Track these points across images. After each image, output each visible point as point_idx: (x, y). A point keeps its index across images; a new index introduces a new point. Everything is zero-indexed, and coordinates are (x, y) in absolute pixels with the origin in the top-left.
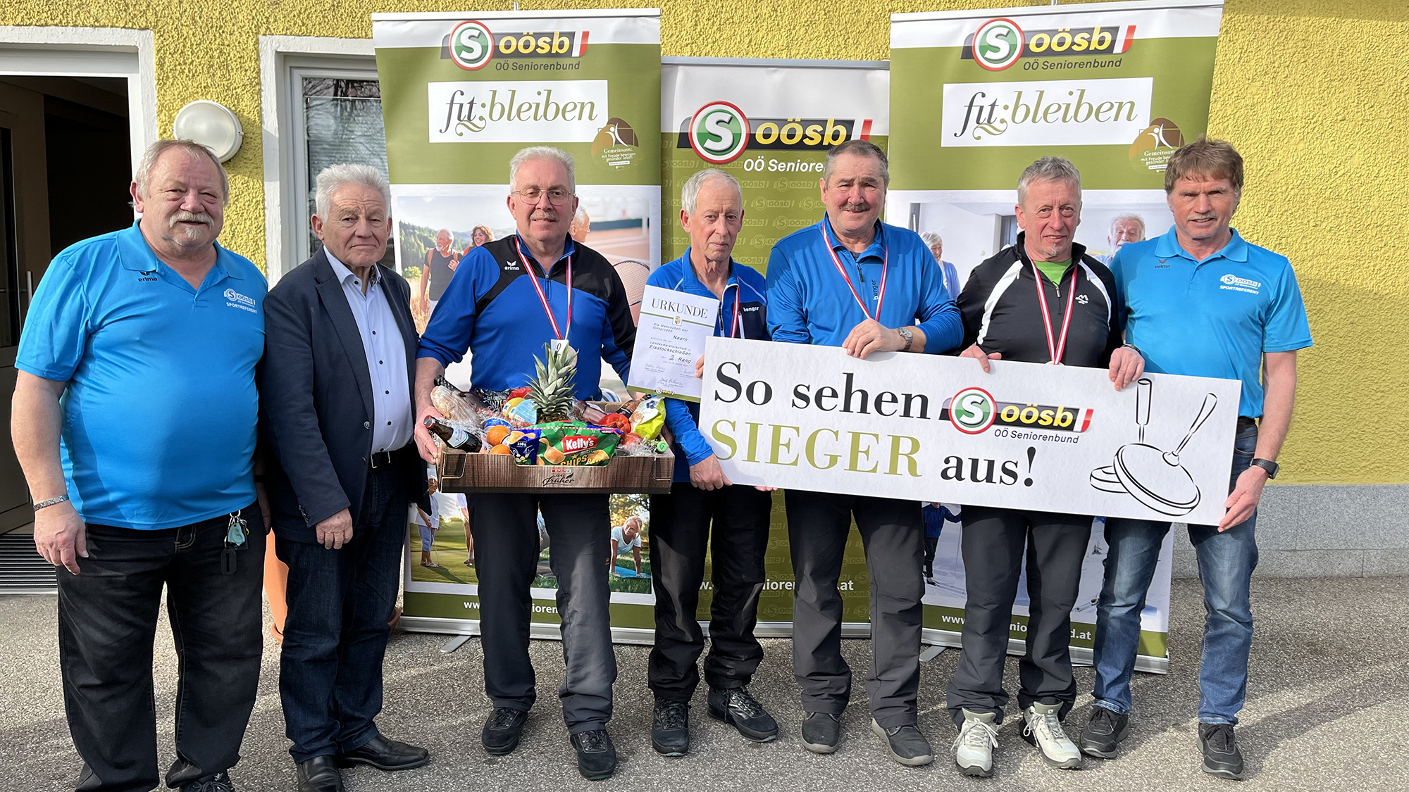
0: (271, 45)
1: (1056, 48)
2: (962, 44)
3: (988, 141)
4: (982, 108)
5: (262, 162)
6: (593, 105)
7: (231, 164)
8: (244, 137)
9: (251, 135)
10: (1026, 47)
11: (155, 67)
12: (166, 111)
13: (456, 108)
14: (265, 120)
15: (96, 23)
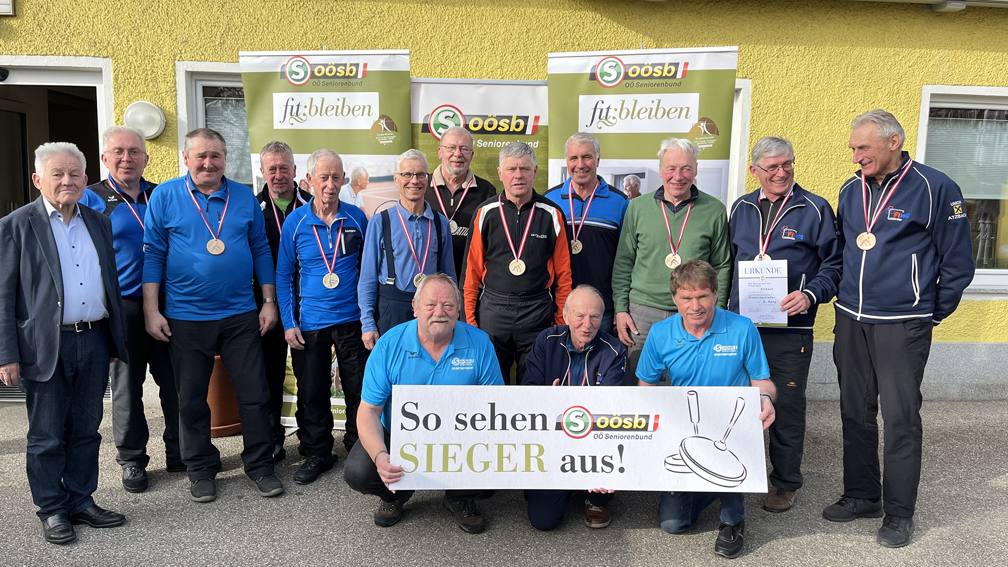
0: (183, 67)
1: (643, 74)
2: (590, 72)
3: (606, 130)
4: (602, 110)
5: (177, 138)
6: (370, 107)
7: (159, 140)
8: (166, 123)
9: (170, 122)
10: (626, 74)
11: (113, 80)
12: (119, 107)
13: (289, 108)
14: (179, 112)
15: (77, 54)
